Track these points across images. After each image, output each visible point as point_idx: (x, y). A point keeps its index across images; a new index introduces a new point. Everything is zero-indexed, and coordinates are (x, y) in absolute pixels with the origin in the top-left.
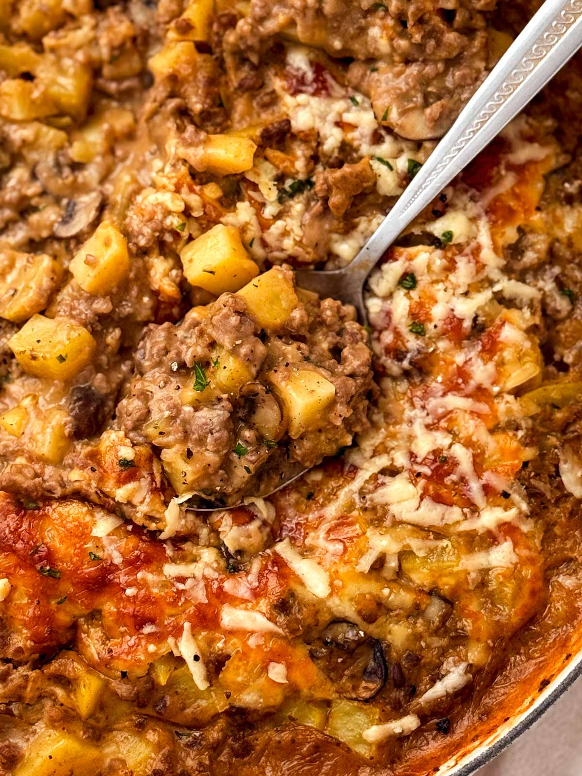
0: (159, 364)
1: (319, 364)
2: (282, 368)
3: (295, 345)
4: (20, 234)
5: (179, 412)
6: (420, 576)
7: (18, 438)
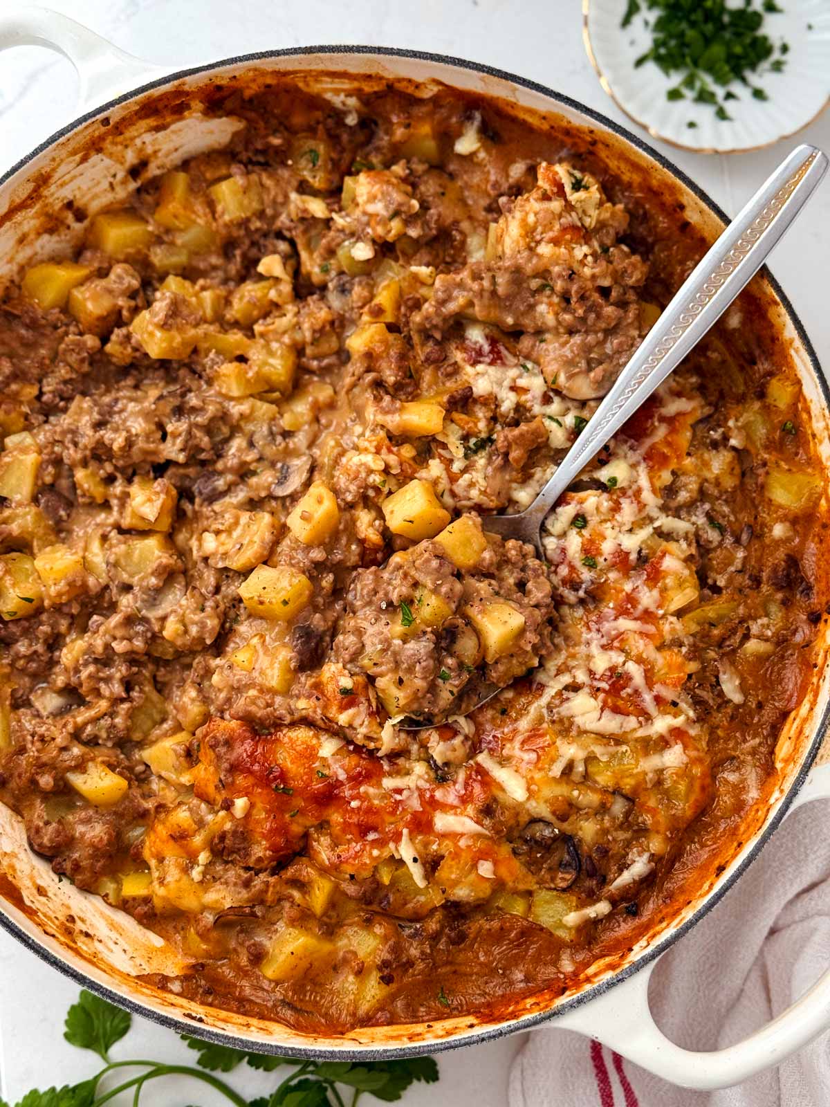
0: (369, 603)
1: (508, 598)
2: (477, 603)
3: (487, 582)
4: (241, 495)
5: (390, 645)
6: (604, 779)
7: (250, 673)
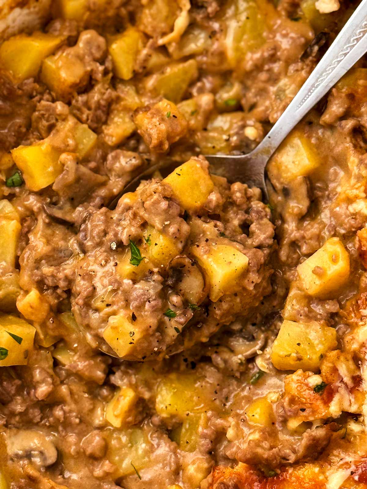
0: (100, 244)
1: (233, 239)
2: (203, 243)
3: (212, 223)
5: (120, 284)
